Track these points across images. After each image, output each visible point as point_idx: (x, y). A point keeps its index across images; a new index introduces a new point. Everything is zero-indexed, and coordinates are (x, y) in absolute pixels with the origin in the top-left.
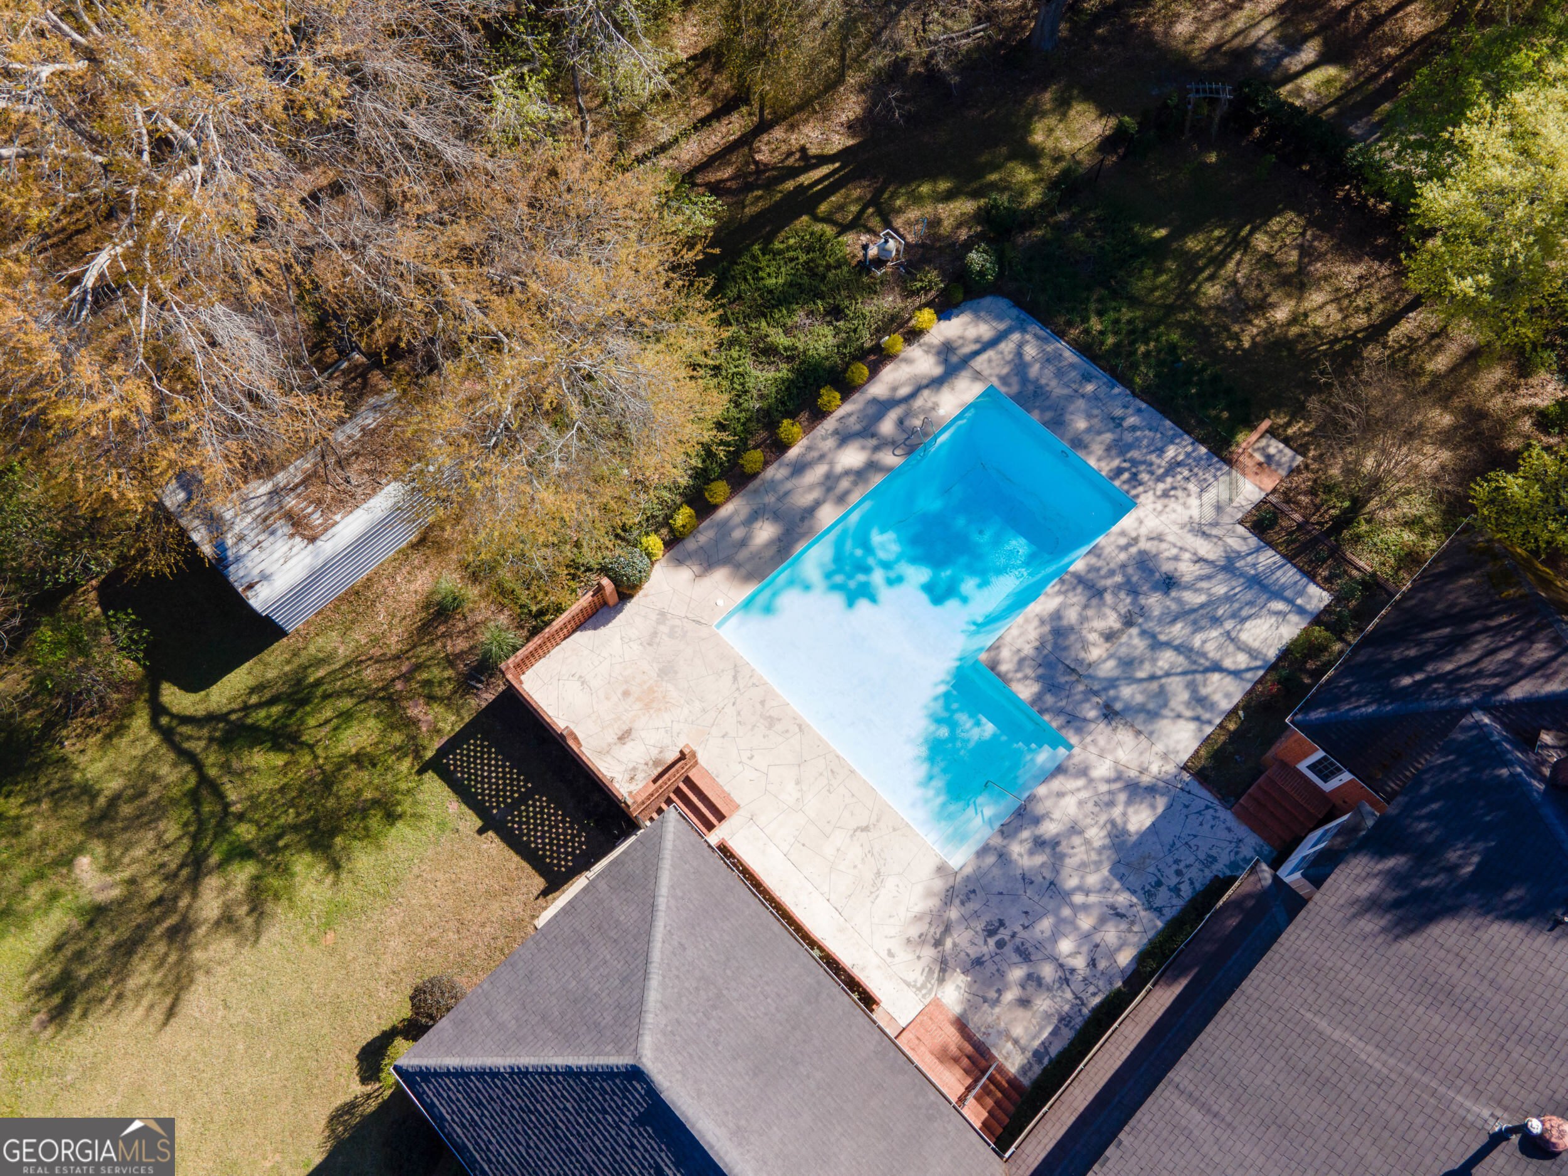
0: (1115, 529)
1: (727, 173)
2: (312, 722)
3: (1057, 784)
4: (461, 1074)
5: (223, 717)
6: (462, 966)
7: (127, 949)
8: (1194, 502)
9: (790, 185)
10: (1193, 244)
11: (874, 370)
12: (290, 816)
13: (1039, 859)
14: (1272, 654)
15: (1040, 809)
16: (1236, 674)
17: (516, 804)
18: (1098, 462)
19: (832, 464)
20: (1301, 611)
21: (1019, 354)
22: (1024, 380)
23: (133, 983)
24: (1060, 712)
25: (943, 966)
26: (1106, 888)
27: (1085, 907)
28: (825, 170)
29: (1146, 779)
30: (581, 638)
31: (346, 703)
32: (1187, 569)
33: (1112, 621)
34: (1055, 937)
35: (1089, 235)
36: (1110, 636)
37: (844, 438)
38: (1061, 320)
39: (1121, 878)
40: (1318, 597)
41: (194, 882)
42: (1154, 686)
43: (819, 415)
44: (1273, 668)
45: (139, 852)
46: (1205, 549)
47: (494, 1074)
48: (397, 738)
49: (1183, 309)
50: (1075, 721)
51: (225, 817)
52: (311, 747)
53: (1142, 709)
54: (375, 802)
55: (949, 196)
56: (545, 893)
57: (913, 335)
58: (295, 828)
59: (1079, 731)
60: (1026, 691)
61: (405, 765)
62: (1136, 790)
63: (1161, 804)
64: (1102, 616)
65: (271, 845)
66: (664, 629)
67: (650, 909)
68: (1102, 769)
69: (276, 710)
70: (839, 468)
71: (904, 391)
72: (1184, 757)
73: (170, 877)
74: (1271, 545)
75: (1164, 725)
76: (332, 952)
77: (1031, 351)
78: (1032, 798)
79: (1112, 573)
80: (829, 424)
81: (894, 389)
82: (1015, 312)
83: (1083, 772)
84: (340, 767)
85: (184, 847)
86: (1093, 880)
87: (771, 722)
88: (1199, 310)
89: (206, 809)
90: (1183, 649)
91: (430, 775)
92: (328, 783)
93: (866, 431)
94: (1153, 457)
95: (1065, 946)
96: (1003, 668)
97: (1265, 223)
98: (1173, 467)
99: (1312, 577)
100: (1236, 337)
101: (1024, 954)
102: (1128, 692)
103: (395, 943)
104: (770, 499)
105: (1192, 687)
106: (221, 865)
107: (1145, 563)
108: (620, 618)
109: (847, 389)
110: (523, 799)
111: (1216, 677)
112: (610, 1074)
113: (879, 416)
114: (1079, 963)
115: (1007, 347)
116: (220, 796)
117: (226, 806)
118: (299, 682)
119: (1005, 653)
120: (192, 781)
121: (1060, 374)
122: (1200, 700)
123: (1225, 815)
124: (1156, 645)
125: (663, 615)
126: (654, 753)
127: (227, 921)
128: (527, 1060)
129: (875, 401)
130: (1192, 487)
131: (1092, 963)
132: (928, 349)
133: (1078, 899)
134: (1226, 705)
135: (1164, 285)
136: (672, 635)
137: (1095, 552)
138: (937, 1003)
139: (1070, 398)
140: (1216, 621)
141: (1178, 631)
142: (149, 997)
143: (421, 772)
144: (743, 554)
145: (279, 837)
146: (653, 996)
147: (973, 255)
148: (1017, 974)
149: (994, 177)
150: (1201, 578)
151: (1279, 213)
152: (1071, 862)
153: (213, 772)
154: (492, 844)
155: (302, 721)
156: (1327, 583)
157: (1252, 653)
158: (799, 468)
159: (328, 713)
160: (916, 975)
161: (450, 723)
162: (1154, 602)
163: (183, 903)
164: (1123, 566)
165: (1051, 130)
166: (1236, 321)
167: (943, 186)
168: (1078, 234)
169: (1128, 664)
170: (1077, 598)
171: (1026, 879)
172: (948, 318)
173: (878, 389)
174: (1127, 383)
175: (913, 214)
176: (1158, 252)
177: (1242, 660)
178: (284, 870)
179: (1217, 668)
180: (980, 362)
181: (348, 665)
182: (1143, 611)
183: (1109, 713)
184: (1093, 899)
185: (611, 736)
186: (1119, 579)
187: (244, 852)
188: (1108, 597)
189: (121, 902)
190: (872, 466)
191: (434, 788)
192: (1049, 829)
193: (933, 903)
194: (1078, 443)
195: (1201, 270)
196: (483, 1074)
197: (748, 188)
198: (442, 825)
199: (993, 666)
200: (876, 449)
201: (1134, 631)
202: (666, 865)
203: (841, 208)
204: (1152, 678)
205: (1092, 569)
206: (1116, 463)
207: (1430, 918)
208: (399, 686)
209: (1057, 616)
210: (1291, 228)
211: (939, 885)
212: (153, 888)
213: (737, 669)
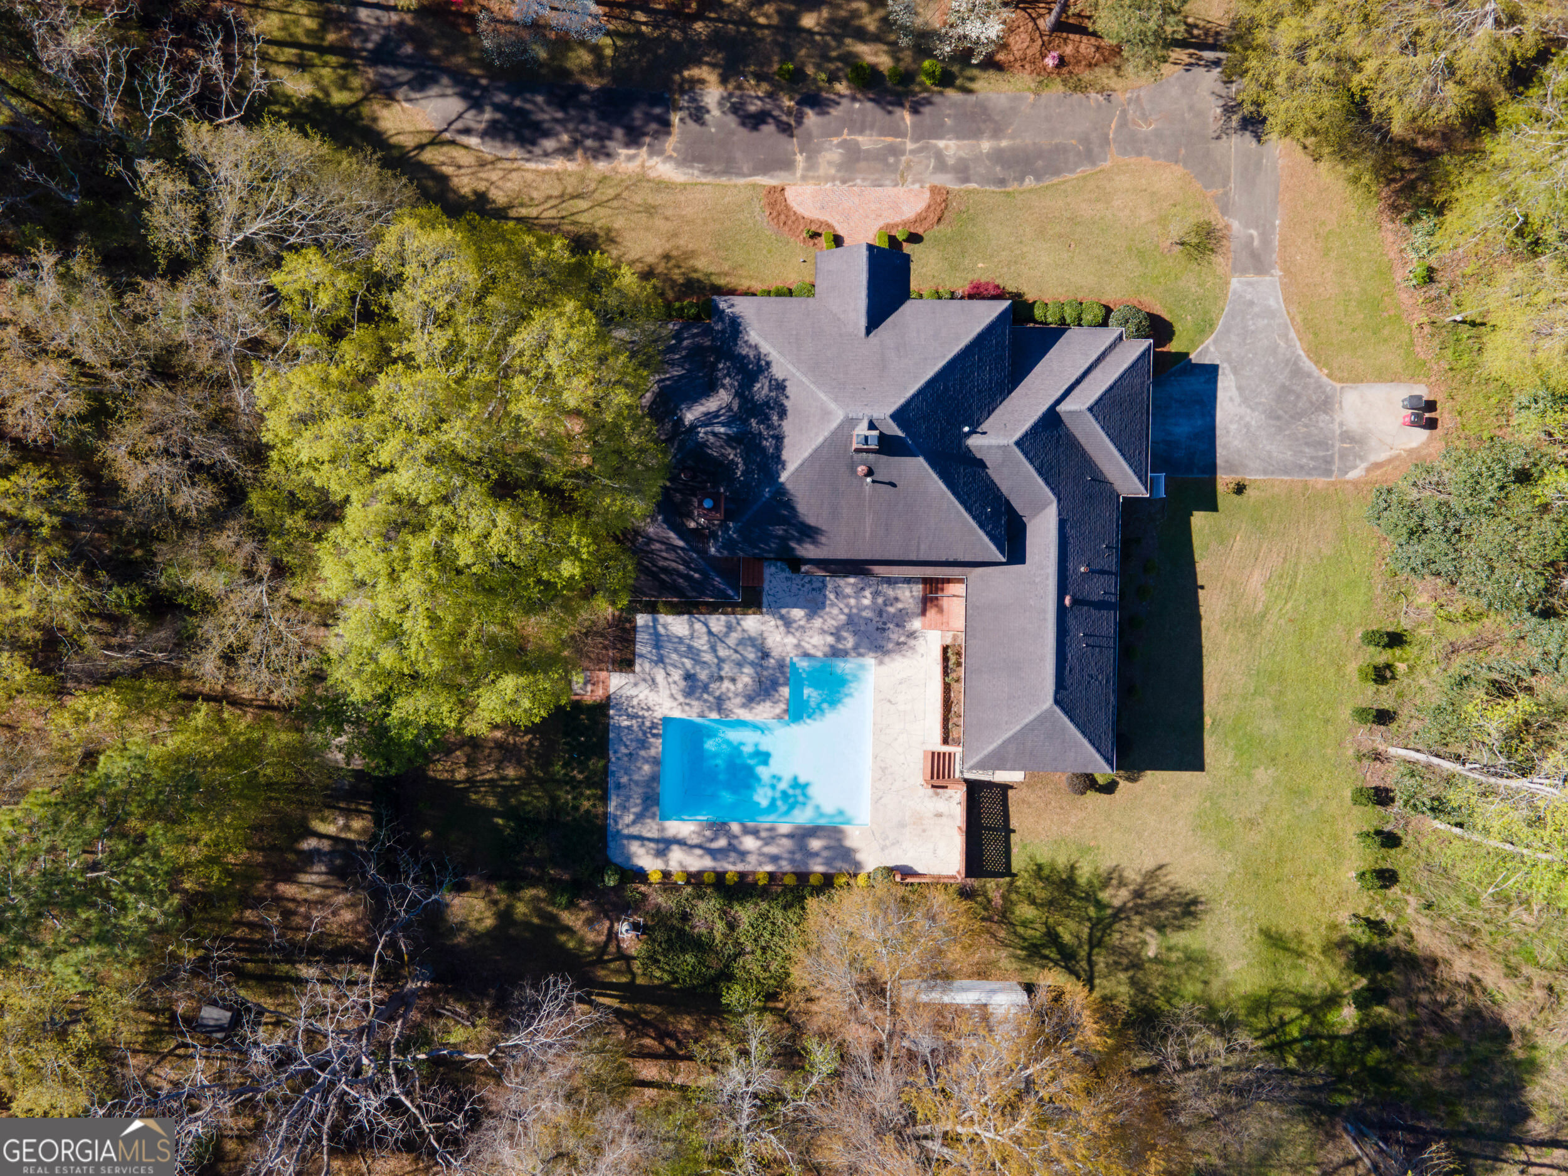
0: (684, 716)
1: (648, 1041)
2: (1038, 934)
3: (812, 651)
4: (1098, 751)
5: (1067, 968)
6: (1058, 790)
7: (1158, 904)
8: (642, 696)
9: (626, 1007)
10: (492, 802)
11: (700, 873)
12: (1074, 903)
13: (845, 634)
14: (686, 617)
15: (827, 649)
16: (706, 625)
17: (994, 829)
18: (657, 746)
19: (759, 849)
20: (655, 621)
21: (634, 822)
22: (646, 809)
23: (1166, 890)
24: (783, 673)
25: (912, 635)
26: (833, 605)
27: (847, 605)
28: (601, 1000)
29: (780, 623)
30: (920, 869)
31: (1020, 930)
32: (677, 675)
33: (726, 684)
34: (866, 607)
35: (531, 851)
36: (733, 680)
37: (743, 855)
38: (599, 822)
39: (824, 603)
40: (641, 619)
41: (1121, 909)
42: (740, 648)
43: (742, 875)
44: (690, 613)
45: (1132, 940)
46: (660, 676)
47: (1090, 741)
48: (1014, 897)
49: (536, 778)
50: (781, 665)
51: (1096, 924)
52: (1046, 923)
53: (754, 646)
54: (1041, 879)
55: (568, 930)
56: (1012, 787)
57: (666, 875)
58: (1075, 896)
59: (783, 660)
60: (785, 691)
61: (1019, 883)
62: (788, 623)
63: (784, 611)
64: (728, 690)
65: (1087, 898)
66: (888, 843)
67: (1006, 743)
68: (791, 640)
69: (1047, 952)
70: (759, 843)
71: (699, 852)
72: (758, 617)
73: (1128, 918)
74: (634, 654)
75: (753, 633)
76: (1095, 838)
77: (629, 818)
78: (825, 655)
79: (706, 701)
80: (740, 867)
81: (701, 857)
82: (612, 844)
83: (798, 646)
84: (1042, 905)
85: (1116, 926)
86: (835, 611)
87: (884, 769)
88: (529, 769)
89: (1099, 934)
90: (714, 649)
91: (1014, 871)
92: (1051, 903)
93: (733, 849)
94: (635, 728)
95: (866, 602)
96: (784, 706)
97: (447, 781)
98: (635, 716)
99: (634, 628)
100: (530, 743)
101: (880, 613)
102: (751, 655)
103: (1073, 820)
104: (798, 856)
105: (727, 634)
106: (1109, 906)
107: (689, 692)
108: (899, 863)
109: (720, 876)
110: (990, 829)
111: (714, 630)
112: (1063, 709)
113: (720, 850)
114: (867, 593)
115: (634, 830)
116: (1091, 935)
117: (1091, 929)
118: (1029, 956)
119: (778, 711)
120: (1096, 950)
121: (628, 798)
122: (730, 628)
123: (766, 586)
124: (721, 660)
125: (883, 849)
126: (935, 799)
127: (1122, 883)
128: (1079, 735)
129: (714, 859)
130: (635, 702)
131: (863, 589)
132: (667, 863)
133: (846, 610)
134: (723, 617)
135: (529, 795)
136: (886, 838)
137: (702, 715)
138: (924, 627)
139: (637, 783)
140: (690, 647)
141: (708, 657)
142: (1164, 880)
143: (1015, 875)
144: (833, 843)
145: (1082, 898)
146: (1031, 717)
147: (612, 884)
148: (891, 610)
149: (536, 921)
150: (675, 667)
151: (435, 779)
152: (834, 623)
153: (1086, 947)
154: (1014, 823)
155: (1041, 938)
156: (632, 621)
157: (691, 625)
158: (775, 859)
159: (1030, 932)
160: (921, 641)
161: (991, 884)
162: (703, 675)
163: (1130, 905)
164: (699, 699)
165: (479, 920)
166: (520, 750)
167: (563, 938)
168: (537, 854)
169: (740, 664)
170: (728, 705)
171: (855, 633)
172: (641, 868)
173: (707, 863)
174: (606, 767)
175: (591, 936)
176: (510, 813)
177: (698, 626)
178: (1090, 883)
179: (710, 633)
180: (654, 834)
181: (1007, 946)
182: (711, 677)
183: (765, 655)
184: (842, 606)
185: (944, 820)
186: (705, 696)
187: (1100, 905)
188: (717, 694)
189: (1150, 924)
190: (747, 831)
191: (1017, 864)
192: (830, 640)
193: (893, 655)
194: (656, 762)
195: (503, 787)
196: (1093, 744)
197: (646, 1023)
198: (1024, 847)
199: (786, 711)
200: (736, 837)
201: (723, 673)
202: (986, 752)
203: (617, 972)
204: (736, 651)
205: (711, 709)
206: (652, 740)
207: (809, 527)
208: (996, 918)
209: (744, 706)
210: (440, 767)
211: (887, 659)
212: (1137, 920)
213: (877, 801)
